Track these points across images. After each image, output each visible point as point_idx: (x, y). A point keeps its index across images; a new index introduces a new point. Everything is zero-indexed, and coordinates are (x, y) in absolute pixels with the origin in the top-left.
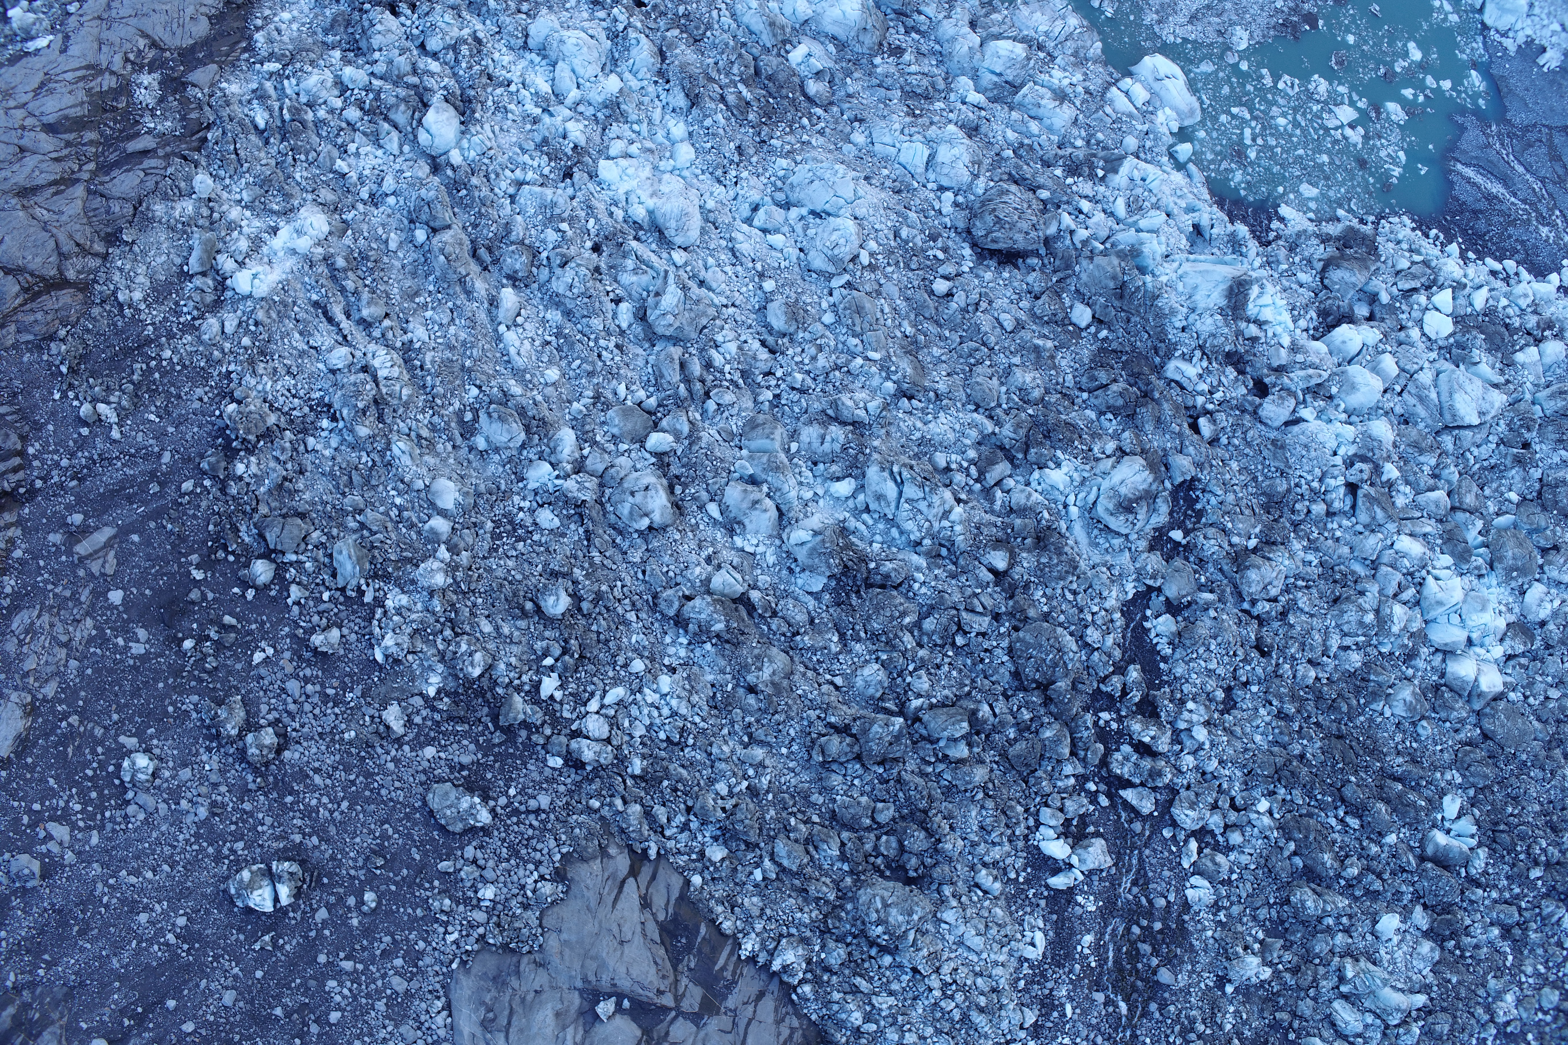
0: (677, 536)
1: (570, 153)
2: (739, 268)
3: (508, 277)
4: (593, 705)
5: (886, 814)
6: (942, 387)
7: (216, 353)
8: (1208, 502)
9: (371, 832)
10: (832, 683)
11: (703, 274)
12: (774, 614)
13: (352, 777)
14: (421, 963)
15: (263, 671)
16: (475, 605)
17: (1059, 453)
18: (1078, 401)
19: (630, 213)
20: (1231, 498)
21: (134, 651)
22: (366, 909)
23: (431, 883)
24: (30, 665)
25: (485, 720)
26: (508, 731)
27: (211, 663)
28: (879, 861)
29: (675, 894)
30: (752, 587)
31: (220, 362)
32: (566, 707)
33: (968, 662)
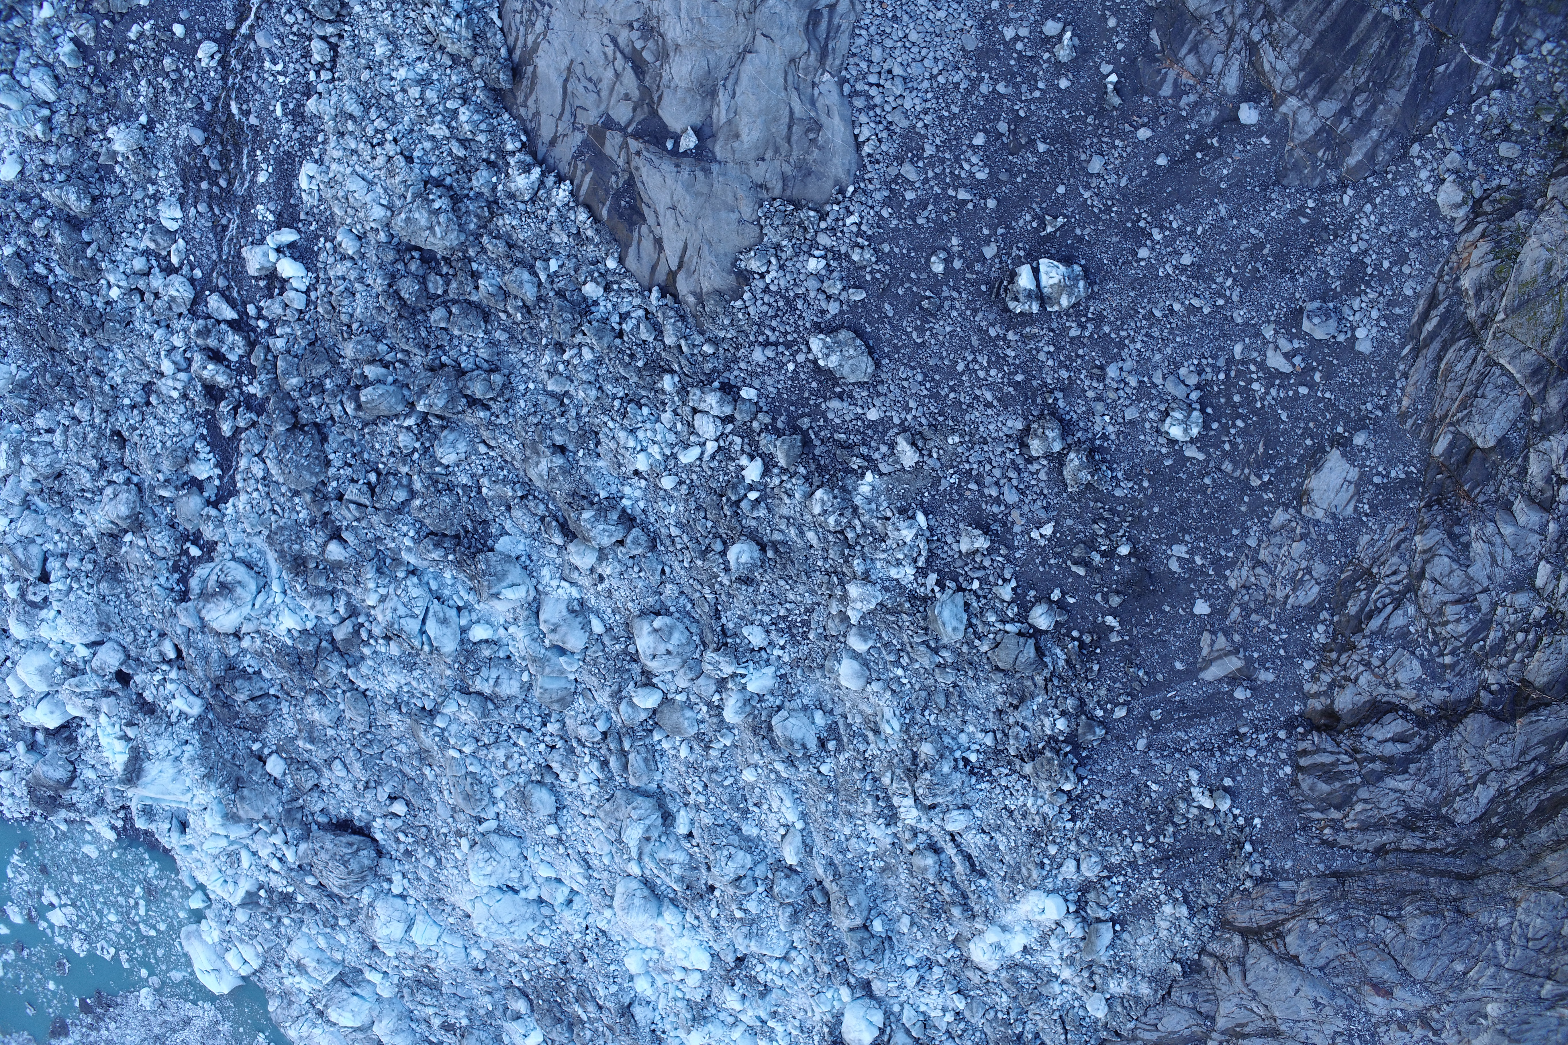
0: (630, 605)
1: (737, 981)
2: (581, 850)
3: (796, 871)
4: (711, 447)
5: (437, 316)
6: (394, 716)
7: (1085, 842)
8: (167, 579)
9: (934, 336)
10: (490, 448)
11: (613, 849)
12: (542, 519)
13: (952, 395)
14: (886, 193)
15: (1043, 515)
16: (825, 559)
17: (290, 643)
18: (277, 688)
19: (680, 917)
20: (147, 582)
21: (1184, 549)
22: (942, 255)
23: (874, 278)
24: (1299, 548)
25: (817, 442)
26: (795, 429)
27: (1099, 528)
28: (445, 270)
29: (632, 251)
30: (561, 548)
31: (1082, 832)
32: (738, 448)
33: (366, 456)
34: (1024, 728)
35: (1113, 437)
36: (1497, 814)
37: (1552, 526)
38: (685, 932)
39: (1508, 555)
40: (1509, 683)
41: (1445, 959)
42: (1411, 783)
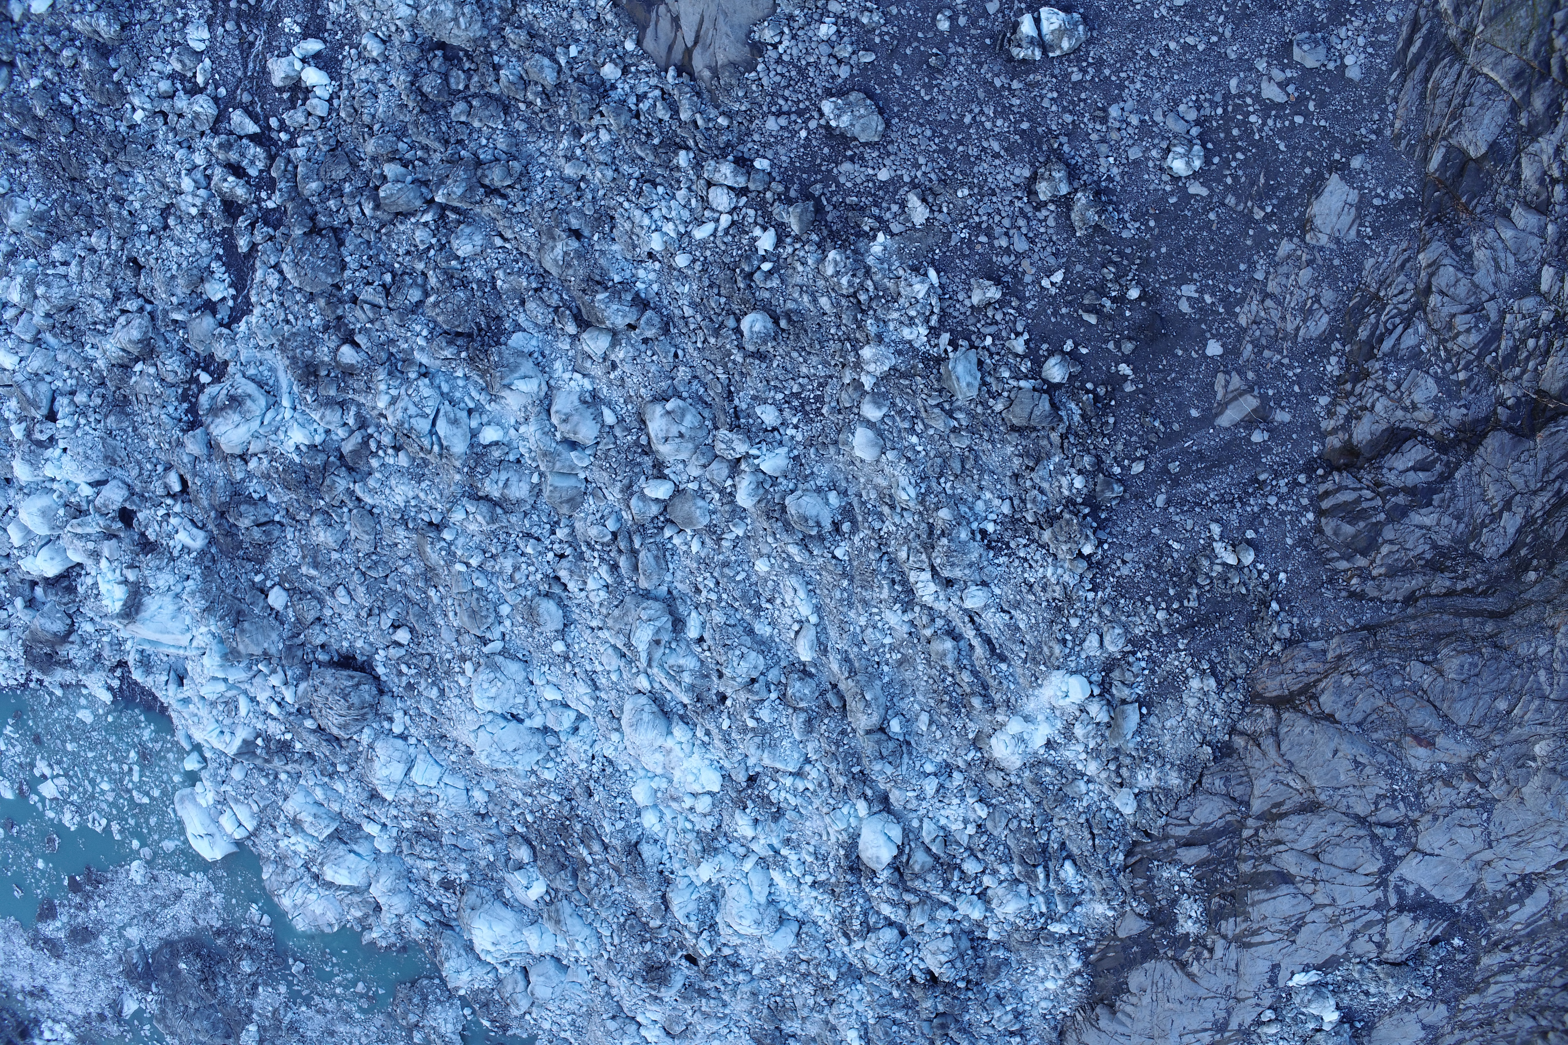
0: (642, 391)
1: (749, 803)
2: (589, 668)
3: (811, 675)
4: (725, 220)
5: (458, 110)
6: (401, 532)
7: (1108, 613)
8: (175, 408)
9: (942, 92)
10: (506, 240)
11: (622, 664)
12: (556, 309)
13: (960, 149)
15: (1052, 261)
16: (838, 327)
17: (297, 460)
18: (282, 513)
19: (690, 734)
20: (155, 411)
21: (1193, 287)
22: (948, 13)
23: (882, 40)
24: (1306, 274)
25: (829, 208)
26: (807, 196)
27: (1109, 272)
28: (467, 66)
29: (650, 32)
30: (575, 338)
31: (1104, 602)
32: (751, 220)
33: (382, 257)
34: (1042, 491)
35: (1118, 178)
36: (1526, 545)
37: (1550, 228)
38: (696, 749)
39: (1511, 260)
40: (1525, 395)
41: (1487, 697)
42: (1436, 516)
